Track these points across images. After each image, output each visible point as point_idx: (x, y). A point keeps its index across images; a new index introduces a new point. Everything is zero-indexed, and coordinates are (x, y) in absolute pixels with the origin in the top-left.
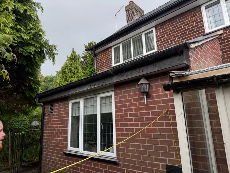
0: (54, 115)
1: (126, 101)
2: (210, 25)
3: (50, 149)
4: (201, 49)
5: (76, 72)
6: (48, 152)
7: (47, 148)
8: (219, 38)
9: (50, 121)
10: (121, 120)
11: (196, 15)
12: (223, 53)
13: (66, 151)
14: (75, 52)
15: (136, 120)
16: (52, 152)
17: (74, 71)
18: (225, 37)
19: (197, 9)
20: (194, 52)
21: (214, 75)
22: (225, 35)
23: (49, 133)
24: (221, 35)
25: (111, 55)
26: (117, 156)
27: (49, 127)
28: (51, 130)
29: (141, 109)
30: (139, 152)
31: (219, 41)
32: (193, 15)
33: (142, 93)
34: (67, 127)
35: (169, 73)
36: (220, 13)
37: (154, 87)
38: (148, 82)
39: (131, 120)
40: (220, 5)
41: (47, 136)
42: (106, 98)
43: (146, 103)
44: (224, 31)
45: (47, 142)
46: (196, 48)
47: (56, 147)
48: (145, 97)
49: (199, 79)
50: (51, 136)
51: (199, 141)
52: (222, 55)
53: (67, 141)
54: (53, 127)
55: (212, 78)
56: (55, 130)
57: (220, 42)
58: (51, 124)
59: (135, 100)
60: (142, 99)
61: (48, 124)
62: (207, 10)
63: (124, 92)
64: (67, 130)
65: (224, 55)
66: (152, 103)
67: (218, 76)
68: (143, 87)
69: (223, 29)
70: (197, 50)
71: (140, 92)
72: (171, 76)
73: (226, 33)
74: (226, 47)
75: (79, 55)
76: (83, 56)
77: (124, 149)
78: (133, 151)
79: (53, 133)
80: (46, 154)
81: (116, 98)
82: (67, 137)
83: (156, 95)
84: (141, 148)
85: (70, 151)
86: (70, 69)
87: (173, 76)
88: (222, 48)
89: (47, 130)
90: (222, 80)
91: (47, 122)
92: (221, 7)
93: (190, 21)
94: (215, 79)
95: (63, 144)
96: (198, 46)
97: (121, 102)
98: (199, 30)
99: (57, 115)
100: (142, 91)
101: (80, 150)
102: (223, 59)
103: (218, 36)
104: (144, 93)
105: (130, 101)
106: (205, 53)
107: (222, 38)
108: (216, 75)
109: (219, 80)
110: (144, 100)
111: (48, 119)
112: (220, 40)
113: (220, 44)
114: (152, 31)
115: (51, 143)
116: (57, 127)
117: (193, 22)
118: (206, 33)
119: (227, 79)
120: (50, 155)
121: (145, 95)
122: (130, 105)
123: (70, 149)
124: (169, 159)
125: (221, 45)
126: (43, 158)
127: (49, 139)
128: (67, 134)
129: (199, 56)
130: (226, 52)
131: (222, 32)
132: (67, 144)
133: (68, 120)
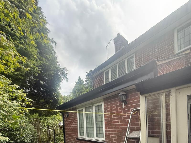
0: (69, 118)
1: (111, 108)
2: (180, 46)
3: (69, 137)
4: (167, 66)
5: (82, 91)
6: (68, 138)
7: (67, 136)
8: (185, 57)
9: (67, 122)
10: (108, 120)
13: (77, 137)
14: (80, 78)
15: (117, 119)
16: (70, 138)
17: (81, 91)
20: (161, 68)
22: (190, 54)
23: (67, 128)
24: (187, 54)
25: (104, 77)
26: (106, 140)
27: (67, 125)
28: (68, 127)
29: (121, 112)
30: (118, 137)
31: (185, 59)
33: (121, 101)
34: (77, 124)
37: (130, 97)
38: (125, 94)
39: (114, 119)
41: (67, 130)
42: (99, 106)
43: (124, 108)
44: (190, 51)
45: (67, 133)
46: (164, 65)
47: (72, 135)
48: (123, 104)
50: (69, 130)
51: (157, 130)
53: (77, 132)
54: (69, 125)
56: (71, 126)
58: (68, 123)
59: (117, 106)
60: (121, 105)
61: (66, 123)
62: (179, 33)
63: (110, 102)
64: (77, 126)
66: (128, 108)
68: (122, 97)
70: (164, 67)
71: (120, 101)
75: (83, 80)
76: (86, 80)
77: (110, 136)
78: (115, 137)
79: (69, 128)
80: (67, 140)
81: (104, 106)
82: (77, 130)
83: (131, 102)
84: (120, 135)
85: (79, 137)
86: (78, 90)
89: (67, 127)
91: (66, 122)
95: (75, 134)
96: (165, 63)
97: (108, 108)
99: (71, 118)
100: (122, 100)
101: (85, 137)
103: (185, 55)
104: (123, 101)
105: (114, 107)
106: (171, 69)
107: (188, 56)
110: (123, 106)
111: (66, 120)
114: (133, 57)
115: (69, 133)
116: (71, 125)
118: (175, 54)
120: (69, 140)
121: (123, 103)
122: (114, 110)
123: (80, 136)
124: (136, 141)
125: (186, 63)
126: (66, 141)
127: (68, 132)
128: (77, 128)
129: (165, 71)
131: (188, 51)
132: (78, 134)
133: (77, 121)
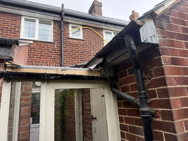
2: (25, 34)
8: (29, 46)
11: (16, 21)
12: (29, 57)
18: (33, 47)
19: (18, 16)
20: (17, 49)
21: (45, 72)
22: (33, 45)
24: (31, 44)
32: (14, 19)
35: (5, 61)
36: (34, 29)
40: (35, 24)
44: (33, 43)
46: (19, 47)
49: (34, 73)
52: (28, 59)
55: (44, 74)
57: (29, 49)
62: (26, 22)
65: (30, 59)
67: (48, 74)
69: (33, 41)
70: (19, 49)
72: (6, 65)
73: (34, 44)
74: (32, 54)
87: (8, 66)
88: (29, 54)
90: (50, 77)
92: (35, 26)
93: (10, 22)
94: (46, 75)
98: (16, 33)
102: (28, 62)
103: (29, 44)
106: (22, 53)
107: (31, 46)
108: (47, 73)
109: (48, 77)
112: (29, 47)
113: (29, 50)
117: (13, 24)
118: (20, 38)
119: (53, 77)
125: (29, 52)
129: (19, 54)
130: (31, 57)
131: (32, 42)
